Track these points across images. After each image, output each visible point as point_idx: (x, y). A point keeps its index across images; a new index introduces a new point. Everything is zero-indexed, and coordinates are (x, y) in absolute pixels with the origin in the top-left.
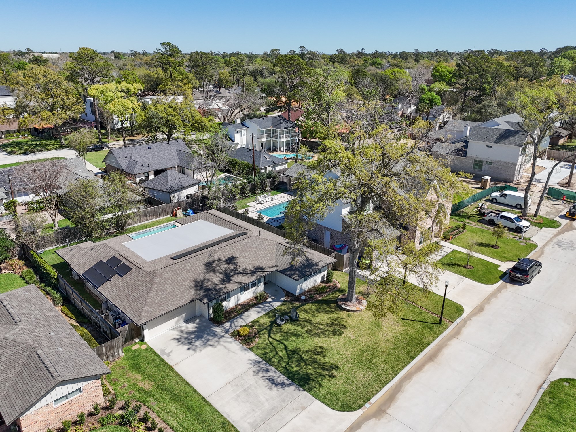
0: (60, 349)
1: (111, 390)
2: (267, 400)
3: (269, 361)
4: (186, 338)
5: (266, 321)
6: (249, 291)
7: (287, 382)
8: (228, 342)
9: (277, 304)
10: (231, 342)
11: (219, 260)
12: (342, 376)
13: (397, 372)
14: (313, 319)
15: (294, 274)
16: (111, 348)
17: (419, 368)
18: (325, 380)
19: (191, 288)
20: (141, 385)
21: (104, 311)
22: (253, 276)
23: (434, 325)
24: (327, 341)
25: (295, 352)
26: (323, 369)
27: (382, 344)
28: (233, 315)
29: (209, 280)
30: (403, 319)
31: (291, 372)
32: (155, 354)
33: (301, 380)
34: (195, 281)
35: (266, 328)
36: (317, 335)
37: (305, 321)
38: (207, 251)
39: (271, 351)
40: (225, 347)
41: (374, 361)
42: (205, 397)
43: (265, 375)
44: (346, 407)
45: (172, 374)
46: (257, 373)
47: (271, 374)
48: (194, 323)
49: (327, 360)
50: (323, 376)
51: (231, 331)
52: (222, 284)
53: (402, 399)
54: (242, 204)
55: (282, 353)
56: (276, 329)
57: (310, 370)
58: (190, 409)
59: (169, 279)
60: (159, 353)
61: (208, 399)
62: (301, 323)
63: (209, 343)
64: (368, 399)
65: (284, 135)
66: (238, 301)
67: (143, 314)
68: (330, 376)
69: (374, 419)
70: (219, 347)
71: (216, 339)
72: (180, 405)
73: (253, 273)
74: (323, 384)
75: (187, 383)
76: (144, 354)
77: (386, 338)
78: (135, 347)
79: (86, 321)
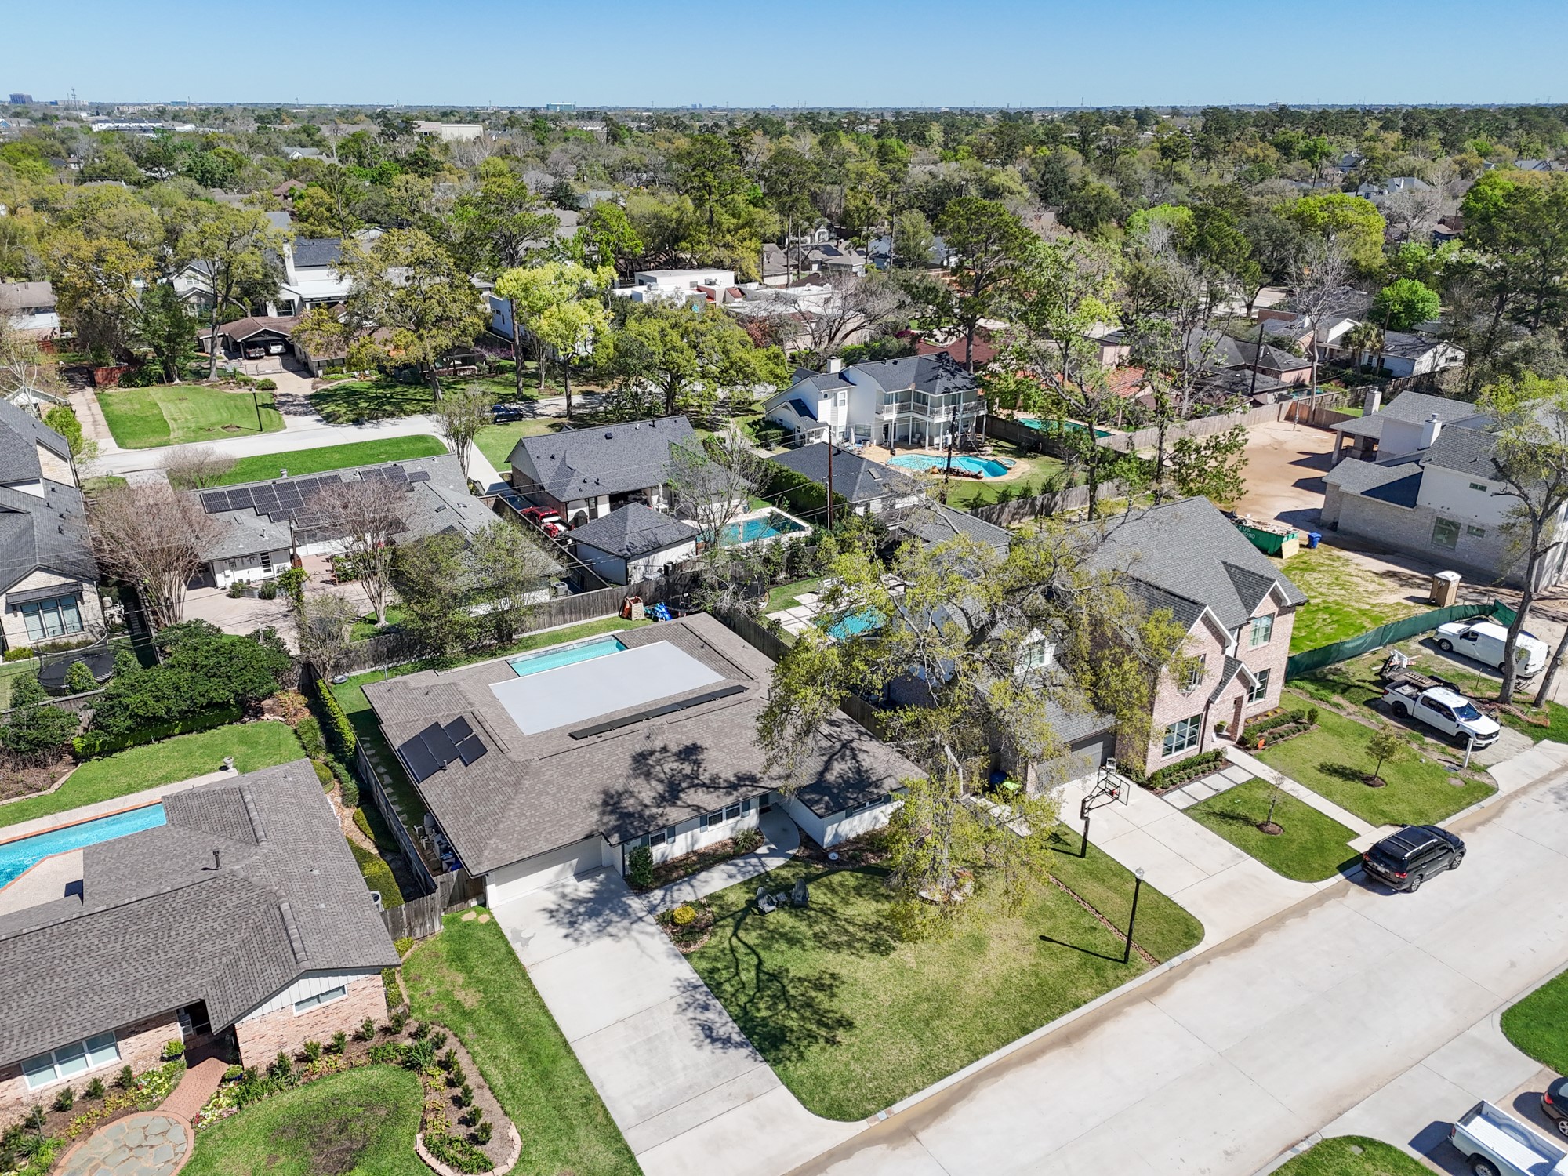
0: (323, 906)
1: (404, 996)
2: (685, 1068)
3: (716, 989)
4: (569, 912)
5: (738, 898)
6: (720, 825)
7: (736, 1038)
8: (647, 933)
9: (774, 863)
10: (652, 935)
11: (664, 749)
12: (853, 1045)
13: (977, 1057)
14: (840, 909)
15: (818, 802)
16: (419, 913)
17: (1030, 1056)
18: (815, 1048)
19: (593, 806)
20: (459, 995)
21: (427, 831)
22: (730, 794)
23: (1110, 963)
24: (852, 963)
25: (774, 977)
26: (820, 1023)
27: (969, 989)
28: (675, 875)
29: (632, 794)
30: (1043, 938)
31: (752, 1019)
32: (501, 936)
33: (765, 1039)
34: (605, 792)
35: (732, 916)
36: (837, 946)
37: (822, 910)
38: (642, 726)
39: (727, 968)
40: (638, 943)
41: (937, 1023)
42: (569, 1040)
43: (699, 1016)
44: (837, 1112)
45: (521, 984)
46: (682, 1009)
47: (710, 1015)
48: (593, 880)
49: (835, 1004)
50: (813, 1037)
51: (661, 910)
52: (659, 806)
53: (961, 1117)
54: (786, 597)
55: (748, 976)
56: (754, 920)
57: (792, 1022)
58: (533, 1059)
59: (551, 782)
60: (509, 936)
61: (573, 1046)
62: (812, 913)
63: (610, 929)
64: (890, 1103)
65: (943, 408)
66: (693, 845)
67: (486, 853)
68: (827, 1041)
69: (884, 1146)
70: (626, 942)
71: (626, 923)
72: (520, 1049)
73: (732, 787)
74: (807, 1054)
75: (543, 1007)
76: (481, 934)
77: (986, 977)
78: (468, 917)
79: (391, 846)
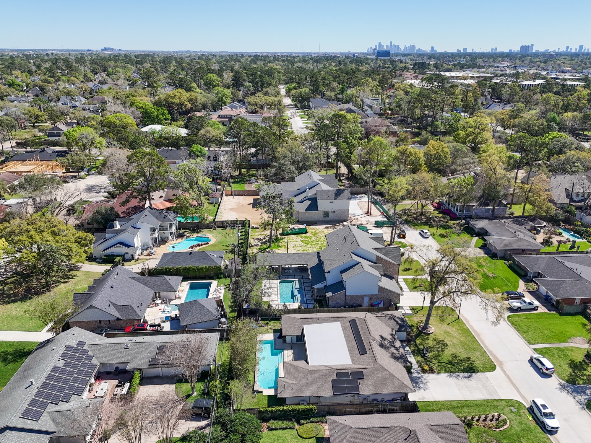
2: (477, 384)
3: (452, 372)
5: (420, 358)
7: (469, 374)
10: (429, 376)
11: (380, 340)
12: (475, 359)
13: (480, 346)
14: (429, 345)
17: (481, 340)
18: (475, 364)
19: (395, 362)
23: (458, 320)
24: (449, 350)
25: (450, 362)
26: (467, 361)
27: (461, 339)
29: (394, 353)
30: (449, 324)
31: (463, 370)
33: (471, 370)
34: (391, 357)
35: (426, 361)
36: (443, 351)
37: (429, 348)
38: (368, 340)
39: (445, 368)
40: (431, 379)
41: (470, 347)
44: (493, 368)
45: (441, 402)
46: (458, 379)
47: (461, 376)
49: (462, 357)
51: (420, 372)
55: (449, 366)
56: (429, 359)
57: (466, 365)
58: (471, 406)
61: (466, 399)
63: (424, 382)
64: (492, 361)
67: (408, 386)
68: (473, 362)
69: (503, 366)
70: (429, 381)
71: (422, 379)
75: (451, 401)
77: (458, 336)
